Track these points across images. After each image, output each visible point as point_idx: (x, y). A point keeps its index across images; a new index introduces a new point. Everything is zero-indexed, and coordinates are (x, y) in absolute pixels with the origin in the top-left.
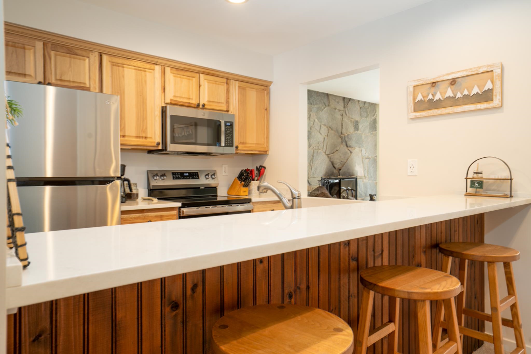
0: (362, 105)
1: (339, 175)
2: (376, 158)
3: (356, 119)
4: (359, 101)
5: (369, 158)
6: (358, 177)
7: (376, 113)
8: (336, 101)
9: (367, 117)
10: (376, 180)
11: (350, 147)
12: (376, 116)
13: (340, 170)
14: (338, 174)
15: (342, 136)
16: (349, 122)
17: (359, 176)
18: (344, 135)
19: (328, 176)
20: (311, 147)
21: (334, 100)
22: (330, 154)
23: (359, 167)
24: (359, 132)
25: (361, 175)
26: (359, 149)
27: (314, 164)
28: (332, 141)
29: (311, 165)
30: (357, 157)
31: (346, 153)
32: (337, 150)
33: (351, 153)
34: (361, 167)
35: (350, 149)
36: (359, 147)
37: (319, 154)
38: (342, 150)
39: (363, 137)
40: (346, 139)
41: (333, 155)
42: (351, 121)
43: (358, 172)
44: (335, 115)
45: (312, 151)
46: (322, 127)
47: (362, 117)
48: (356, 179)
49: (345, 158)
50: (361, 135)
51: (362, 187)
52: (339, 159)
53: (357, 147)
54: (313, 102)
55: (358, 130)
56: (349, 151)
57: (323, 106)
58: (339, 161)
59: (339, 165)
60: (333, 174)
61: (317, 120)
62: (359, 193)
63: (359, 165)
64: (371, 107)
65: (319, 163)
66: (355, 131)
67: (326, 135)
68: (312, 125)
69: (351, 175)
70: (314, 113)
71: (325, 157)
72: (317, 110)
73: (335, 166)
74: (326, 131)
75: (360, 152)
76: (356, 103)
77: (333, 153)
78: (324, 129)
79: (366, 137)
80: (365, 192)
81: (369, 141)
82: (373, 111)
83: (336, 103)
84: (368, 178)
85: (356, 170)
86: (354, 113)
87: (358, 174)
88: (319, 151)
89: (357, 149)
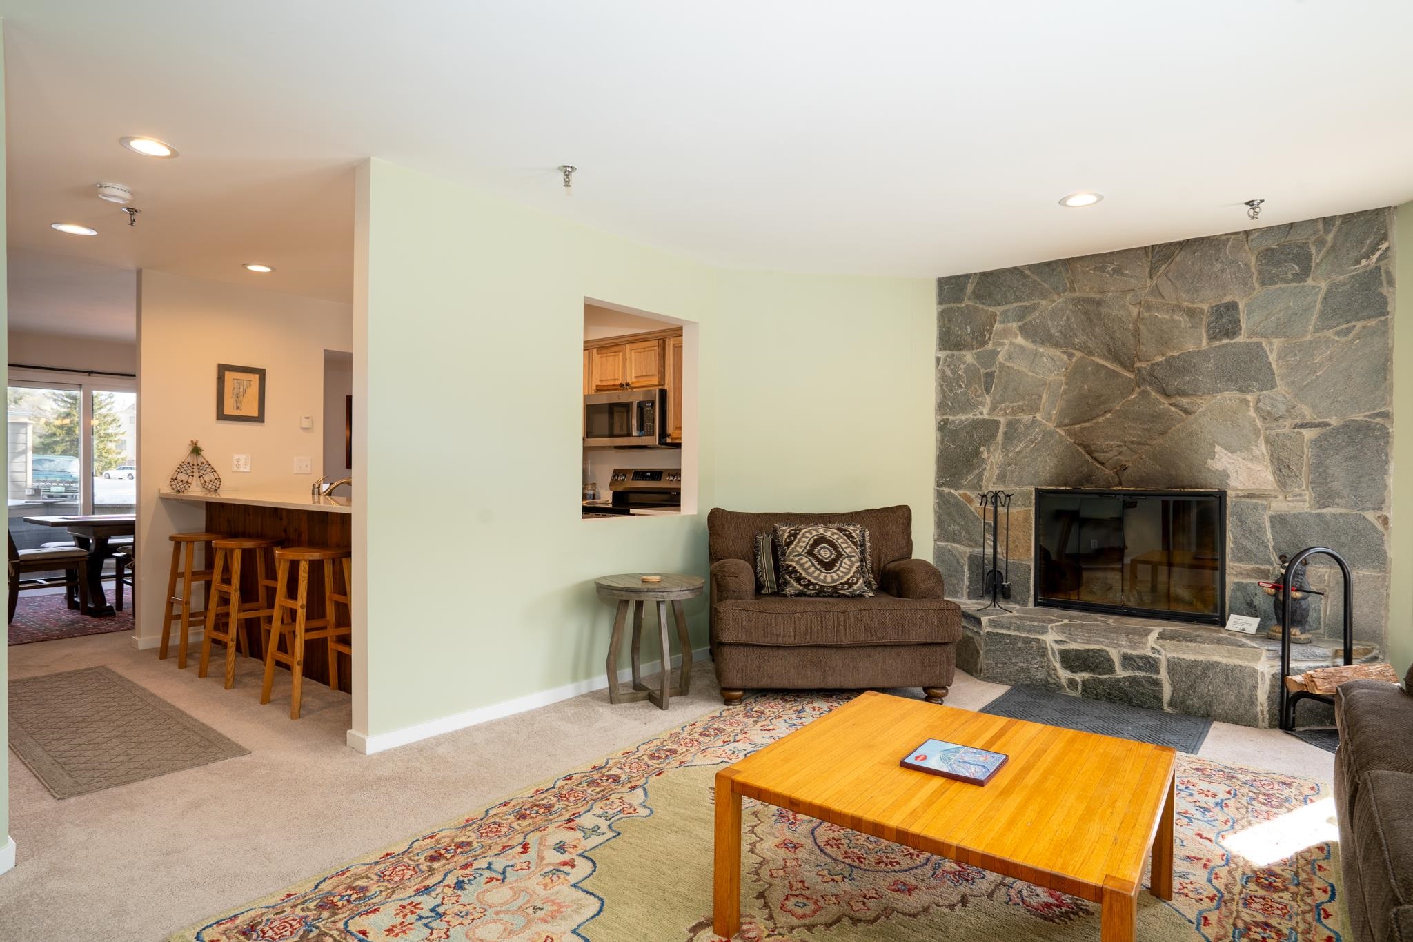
0: (1267, 243)
1: (1120, 484)
2: (1379, 420)
3: (1227, 299)
5: (1318, 425)
6: (1230, 493)
7: (1384, 245)
8: (1110, 269)
9: (1302, 275)
10: (1380, 509)
11: (1182, 394)
12: (1383, 257)
13: (1122, 468)
14: (1117, 480)
15: (1138, 365)
16: (1183, 320)
17: (1235, 489)
18: (1149, 360)
19: (1065, 485)
20: (997, 410)
21: (1094, 269)
22: (1075, 424)
23: (1241, 460)
24: (1241, 339)
25: (1250, 486)
26: (1239, 395)
27: (1007, 454)
28: (1086, 387)
29: (997, 457)
30: (1229, 423)
31: (1157, 417)
32: (1110, 411)
33: (1186, 412)
34: (1254, 459)
35: (1184, 401)
36: (1240, 390)
37: (1025, 426)
38: (1136, 407)
39: (1271, 352)
40: (1159, 374)
41: (1087, 425)
42: (1191, 313)
43: (1233, 476)
44: (1104, 311)
45: (1002, 420)
46: (1042, 355)
47: (1263, 283)
48: (1220, 497)
49: (1148, 430)
50: (1258, 347)
51: (1261, 528)
52: (1119, 437)
53: (1227, 390)
54: (1006, 296)
55: (1231, 330)
56: (1173, 409)
57: (1045, 297)
58: (1119, 443)
59: (1120, 453)
60: (1088, 479)
61: (1020, 340)
62: (1239, 547)
63: (1241, 451)
64: (1338, 231)
65: (1028, 450)
66: (1212, 338)
67: (1058, 374)
68: (999, 356)
69: (1186, 483)
70: (1009, 324)
71: (1052, 433)
72: (1022, 314)
73: (1101, 456)
74: (1058, 363)
75: (1249, 406)
76: (1223, 245)
77: (1088, 420)
78: (1049, 359)
79: (1299, 351)
80: (1284, 548)
81: (1318, 360)
82: (1361, 243)
83: (1108, 275)
84: (1307, 498)
85: (1217, 470)
86: (1207, 285)
87: (1233, 482)
88: (1027, 418)
89: (1229, 397)
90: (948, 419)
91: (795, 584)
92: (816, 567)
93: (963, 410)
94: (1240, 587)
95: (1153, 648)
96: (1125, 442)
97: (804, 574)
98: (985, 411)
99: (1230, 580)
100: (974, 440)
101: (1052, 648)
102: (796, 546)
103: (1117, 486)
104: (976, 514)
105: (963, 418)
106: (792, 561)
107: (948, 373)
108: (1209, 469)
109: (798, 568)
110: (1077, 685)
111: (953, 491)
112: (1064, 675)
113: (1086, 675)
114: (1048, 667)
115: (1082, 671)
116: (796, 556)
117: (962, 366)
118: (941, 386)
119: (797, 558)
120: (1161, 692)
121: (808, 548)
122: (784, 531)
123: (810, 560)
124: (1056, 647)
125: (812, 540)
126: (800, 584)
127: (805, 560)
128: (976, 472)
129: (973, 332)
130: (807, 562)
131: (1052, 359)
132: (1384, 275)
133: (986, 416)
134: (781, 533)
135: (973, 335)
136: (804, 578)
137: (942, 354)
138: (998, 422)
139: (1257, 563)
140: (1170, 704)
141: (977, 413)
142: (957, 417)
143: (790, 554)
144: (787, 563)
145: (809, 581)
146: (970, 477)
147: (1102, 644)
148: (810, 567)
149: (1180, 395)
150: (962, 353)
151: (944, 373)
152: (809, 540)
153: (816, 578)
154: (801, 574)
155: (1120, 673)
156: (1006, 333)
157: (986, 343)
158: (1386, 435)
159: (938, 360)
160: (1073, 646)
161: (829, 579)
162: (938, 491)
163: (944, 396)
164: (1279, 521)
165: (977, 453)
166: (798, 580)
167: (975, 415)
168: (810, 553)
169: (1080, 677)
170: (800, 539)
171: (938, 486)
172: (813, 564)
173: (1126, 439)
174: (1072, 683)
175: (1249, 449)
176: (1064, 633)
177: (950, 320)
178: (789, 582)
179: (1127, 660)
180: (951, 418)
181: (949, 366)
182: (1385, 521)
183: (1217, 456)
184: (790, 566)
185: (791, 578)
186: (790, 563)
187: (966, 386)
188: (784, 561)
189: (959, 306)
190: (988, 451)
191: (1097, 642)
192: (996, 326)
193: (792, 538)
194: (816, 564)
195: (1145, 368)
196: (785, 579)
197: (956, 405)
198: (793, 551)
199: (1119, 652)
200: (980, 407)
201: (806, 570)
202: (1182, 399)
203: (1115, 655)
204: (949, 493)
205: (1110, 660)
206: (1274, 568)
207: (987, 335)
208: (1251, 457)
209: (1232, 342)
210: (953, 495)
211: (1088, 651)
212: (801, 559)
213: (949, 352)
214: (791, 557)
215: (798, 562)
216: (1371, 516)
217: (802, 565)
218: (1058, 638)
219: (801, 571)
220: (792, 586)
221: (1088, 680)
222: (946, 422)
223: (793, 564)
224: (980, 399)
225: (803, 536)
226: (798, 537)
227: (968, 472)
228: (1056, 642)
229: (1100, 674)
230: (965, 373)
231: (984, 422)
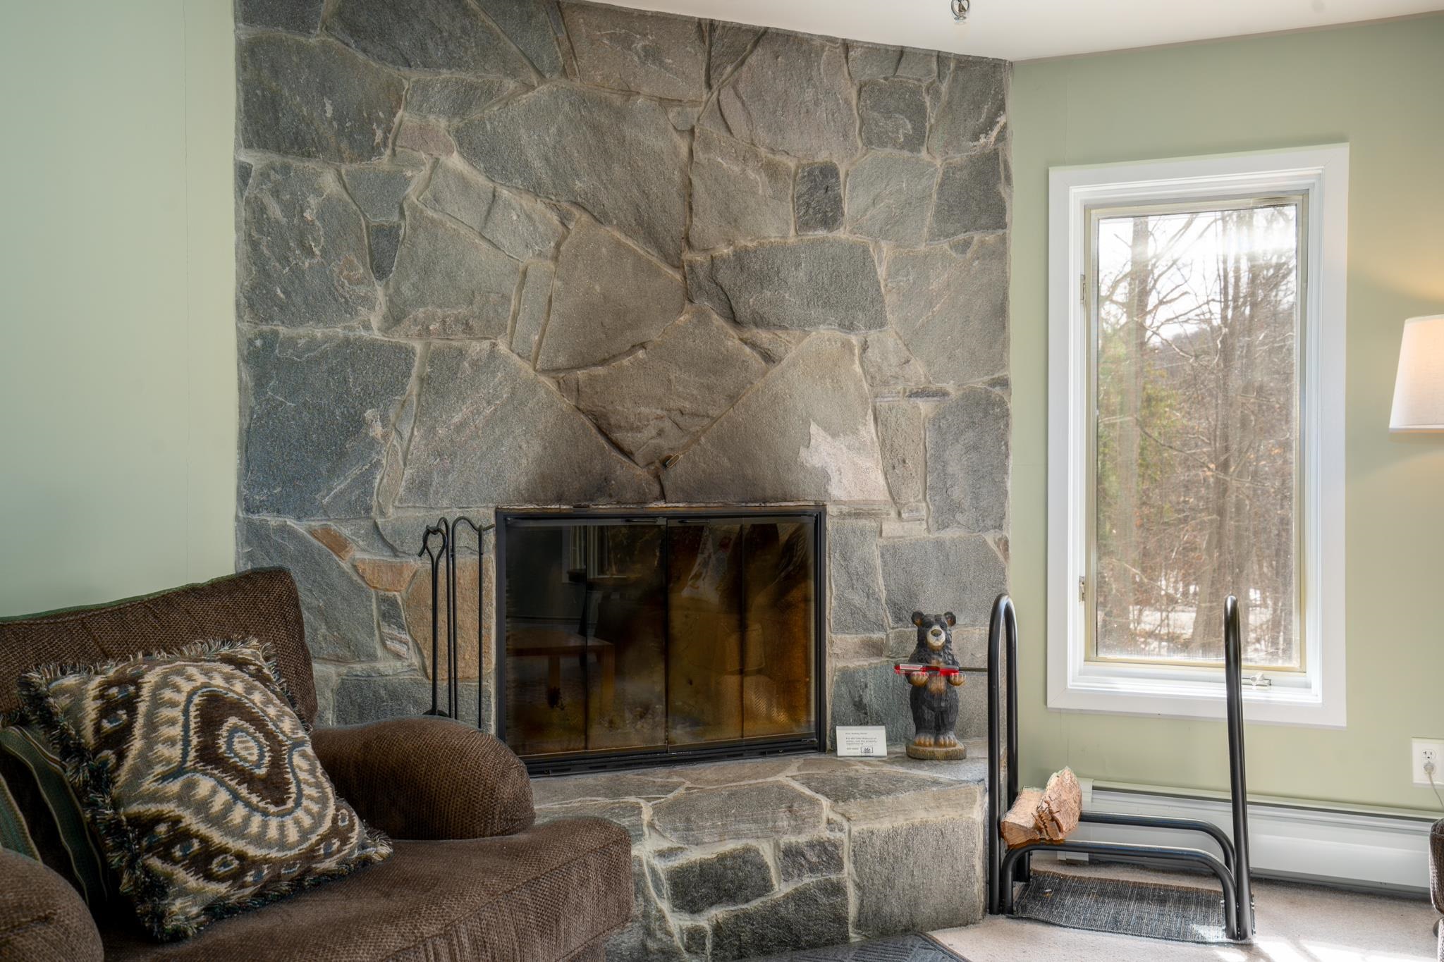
0: (871, 72)
1: (663, 496)
2: (997, 390)
3: (822, 157)
4: (847, 46)
5: (935, 394)
6: (831, 509)
7: (1002, 120)
8: (639, 46)
9: (916, 141)
10: (1000, 527)
11: (760, 321)
12: (1001, 137)
13: (665, 463)
14: (656, 489)
15: (688, 256)
16: (758, 178)
17: (837, 502)
18: (705, 250)
19: (559, 499)
20: (406, 322)
21: (612, 37)
22: (578, 368)
23: (845, 449)
24: (842, 234)
25: (857, 496)
26: (839, 334)
27: (432, 429)
28: (598, 288)
29: (406, 435)
30: (828, 381)
31: (722, 363)
32: (643, 346)
33: (768, 358)
34: (860, 448)
35: (763, 336)
36: (842, 326)
37: (474, 364)
38: (690, 343)
39: (880, 266)
40: (725, 277)
41: (600, 371)
42: (772, 171)
43: (835, 478)
44: (629, 132)
45: (418, 346)
46: (508, 205)
47: (869, 143)
48: (816, 517)
49: (710, 388)
50: (864, 251)
51: (869, 570)
52: (660, 400)
53: (824, 323)
54: (424, 48)
55: (830, 219)
56: (747, 350)
57: (514, 74)
58: (659, 412)
59: (660, 433)
60: (603, 486)
61: (455, 161)
62: (845, 603)
63: (845, 434)
64: (953, 81)
65: (480, 421)
66: (804, 225)
67: (540, 254)
68: (409, 190)
69: (769, 493)
70: (432, 118)
71: (532, 388)
72: (464, 101)
73: (626, 438)
74: (541, 228)
75: (854, 355)
76: (817, 55)
77: (604, 362)
78: (523, 217)
79: (913, 267)
80: (899, 598)
81: (934, 286)
82: (978, 107)
83: (636, 59)
84: (924, 513)
85: (814, 467)
86: (795, 123)
87: (836, 491)
88: (478, 348)
89: (825, 336)
90: (276, 333)
91: (192, 882)
92: (247, 804)
93: (316, 312)
94: (847, 676)
95: (829, 822)
96: (669, 410)
97: (217, 837)
98: (375, 321)
99: (832, 665)
100: (348, 392)
101: (653, 871)
102: (150, 742)
103: (656, 499)
104: (355, 577)
105: (319, 333)
106: (154, 797)
107: (275, 210)
108: (802, 465)
109: (190, 820)
110: (704, 937)
111: (291, 522)
112: (678, 922)
113: (718, 913)
114: (646, 915)
115: (711, 905)
116: (164, 777)
117: (313, 201)
118: (255, 245)
119: (174, 787)
120: (845, 905)
121: (195, 741)
122: (77, 695)
123: (221, 783)
124: (661, 866)
125: (193, 712)
126: (209, 877)
127: (205, 785)
128: (355, 472)
129: (340, 117)
130: (214, 792)
131: (529, 217)
132: (1002, 166)
133: (377, 335)
134: (64, 701)
135: (341, 124)
136: (223, 850)
137: (255, 159)
138: (409, 353)
139: (867, 630)
140: (859, 925)
141: (355, 324)
142: (301, 331)
143: (137, 774)
144: (135, 808)
145: (241, 856)
146: (339, 486)
147: (746, 836)
148: (228, 809)
149: (756, 325)
150: (310, 165)
151: (263, 209)
152: (186, 712)
153: (260, 840)
154: (204, 841)
155: (781, 889)
156: (425, 135)
157: (375, 151)
158: (1006, 415)
159: (243, 173)
160: (695, 855)
161: (293, 835)
162: (250, 524)
163: (264, 272)
164: (892, 552)
165: (356, 424)
166: (203, 861)
167: (351, 328)
168: (210, 757)
169: (706, 920)
170: (150, 716)
171: (248, 510)
172: (236, 797)
173: (672, 404)
174: (695, 937)
175: (855, 432)
176: (675, 830)
177: (275, 72)
178: (170, 879)
179: (791, 855)
180: (283, 330)
181: (276, 193)
182: (1005, 545)
183: (813, 442)
184: (158, 819)
185: (175, 862)
186: (153, 808)
187: (323, 251)
188: (116, 805)
189: (302, 39)
190: (384, 420)
191: (737, 835)
192: (400, 113)
193: (123, 715)
194: (243, 790)
195: (702, 265)
196: (147, 870)
197: (298, 300)
198: (146, 762)
199: (777, 845)
200: (363, 310)
201: (219, 821)
202: (760, 331)
203: (768, 853)
204: (283, 529)
205: (762, 867)
206: (887, 635)
207: (379, 135)
208: (857, 445)
209: (830, 235)
210: (292, 534)
211: (722, 858)
212: (191, 786)
213: (276, 159)
214: (148, 784)
215: (184, 798)
216: (990, 538)
217: (202, 808)
218: (665, 845)
219: (203, 829)
220: (184, 892)
221: (726, 922)
222: (270, 341)
223: (170, 808)
224: (362, 290)
225: (157, 703)
226: (142, 708)
227: (332, 473)
228: (662, 854)
229: (747, 901)
230: (321, 216)
231: (373, 348)
